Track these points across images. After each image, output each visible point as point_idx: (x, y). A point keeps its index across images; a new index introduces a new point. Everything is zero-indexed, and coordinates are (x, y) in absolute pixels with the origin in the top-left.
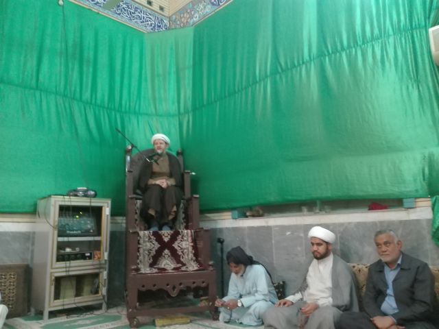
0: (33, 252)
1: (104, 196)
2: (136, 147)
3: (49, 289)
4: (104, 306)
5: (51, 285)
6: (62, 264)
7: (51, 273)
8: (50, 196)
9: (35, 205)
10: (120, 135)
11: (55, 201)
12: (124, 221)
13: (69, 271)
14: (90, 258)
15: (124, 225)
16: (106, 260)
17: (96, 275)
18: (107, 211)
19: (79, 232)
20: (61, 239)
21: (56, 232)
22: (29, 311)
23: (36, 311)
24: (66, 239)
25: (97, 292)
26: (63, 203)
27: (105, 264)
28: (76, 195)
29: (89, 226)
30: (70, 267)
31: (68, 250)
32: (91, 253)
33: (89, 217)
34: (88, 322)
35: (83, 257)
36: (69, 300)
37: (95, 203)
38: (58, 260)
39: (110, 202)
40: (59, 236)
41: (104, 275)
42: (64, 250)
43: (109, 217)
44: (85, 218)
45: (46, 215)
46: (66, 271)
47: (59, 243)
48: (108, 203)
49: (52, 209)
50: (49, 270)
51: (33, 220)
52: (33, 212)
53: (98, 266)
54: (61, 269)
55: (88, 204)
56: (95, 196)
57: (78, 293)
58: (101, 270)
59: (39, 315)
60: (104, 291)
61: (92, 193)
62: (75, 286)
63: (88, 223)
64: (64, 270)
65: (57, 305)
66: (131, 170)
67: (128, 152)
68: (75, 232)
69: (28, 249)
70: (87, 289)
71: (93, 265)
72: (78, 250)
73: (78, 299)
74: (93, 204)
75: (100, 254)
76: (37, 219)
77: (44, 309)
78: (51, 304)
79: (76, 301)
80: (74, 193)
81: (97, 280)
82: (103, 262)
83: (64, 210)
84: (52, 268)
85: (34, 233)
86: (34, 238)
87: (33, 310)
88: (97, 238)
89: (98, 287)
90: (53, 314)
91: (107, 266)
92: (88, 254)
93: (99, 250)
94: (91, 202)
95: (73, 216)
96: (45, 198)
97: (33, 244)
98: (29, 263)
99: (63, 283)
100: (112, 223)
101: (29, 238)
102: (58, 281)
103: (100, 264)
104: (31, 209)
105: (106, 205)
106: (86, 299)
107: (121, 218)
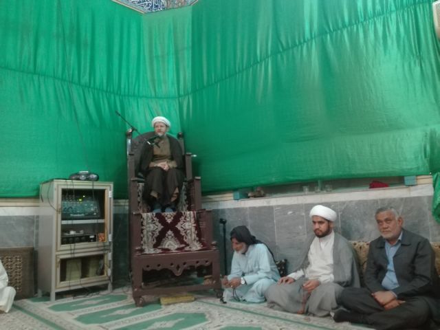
0: (37, 235)
1: (106, 180)
2: (136, 130)
3: (55, 271)
4: (110, 286)
5: (57, 267)
6: (67, 247)
7: (56, 256)
8: (52, 180)
9: (38, 190)
10: (120, 118)
11: (58, 185)
12: (127, 204)
13: (74, 253)
14: (94, 240)
15: (127, 208)
16: (110, 242)
17: (101, 257)
18: (109, 194)
19: (83, 215)
20: (65, 222)
21: (60, 216)
22: (36, 293)
23: (43, 292)
24: (70, 222)
25: (102, 273)
26: (65, 187)
27: (110, 245)
28: (78, 179)
29: (92, 209)
30: (74, 249)
31: (72, 233)
32: (95, 236)
33: (92, 200)
34: (94, 302)
35: (87, 239)
36: (75, 282)
37: (98, 186)
38: (63, 243)
39: (112, 185)
40: (63, 219)
41: (109, 256)
42: (69, 232)
43: (112, 200)
44: (88, 201)
45: (49, 199)
46: (71, 254)
47: (63, 226)
48: (110, 186)
49: (55, 193)
50: (54, 253)
51: (36, 204)
52: (36, 196)
53: (102, 248)
54: (65, 251)
55: (91, 187)
56: (97, 179)
57: (84, 274)
58: (106, 252)
59: (47, 296)
60: (109, 272)
61: (95, 176)
62: (80, 267)
63: (92, 207)
64: (69, 252)
65: (63, 286)
66: (133, 153)
67: (128, 135)
68: (78, 215)
69: (33, 232)
70: (92, 270)
71: (98, 247)
72: (82, 232)
73: (84, 280)
74: (95, 188)
75: (104, 236)
76: (41, 203)
77: (51, 291)
78: (57, 286)
79: (82, 282)
80: (76, 177)
81: (101, 262)
82: (108, 244)
83: (67, 193)
84: (57, 251)
85: (38, 217)
86: (38, 221)
87: (40, 292)
88: (101, 221)
89: (103, 268)
90: (60, 295)
91: (111, 248)
92: (92, 237)
93: (103, 232)
94: (93, 186)
95: (76, 199)
96: (47, 182)
97: (37, 227)
98: (34, 246)
99: (69, 265)
100: (115, 206)
101: (33, 222)
102: (64, 263)
103: (104, 246)
104: (34, 194)
105: (108, 188)
106: (92, 280)
107: (124, 201)
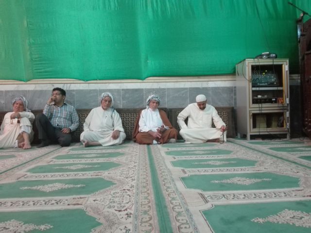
0: (235, 99)
3: (249, 122)
4: (288, 136)
5: (250, 118)
6: (256, 105)
7: (250, 111)
11: (249, 63)
13: (261, 110)
14: (276, 102)
16: (288, 104)
17: (281, 114)
18: (286, 68)
19: (266, 84)
21: (251, 84)
25: (282, 126)
26: (254, 64)
28: (262, 58)
29: (273, 80)
30: (262, 107)
31: (259, 96)
32: (276, 99)
33: (273, 73)
35: (270, 101)
36: (263, 130)
37: (277, 62)
38: (253, 103)
39: (288, 61)
40: (253, 87)
41: (287, 114)
43: (288, 72)
44: (269, 74)
47: (253, 91)
49: (247, 68)
51: (234, 79)
52: (233, 73)
58: (285, 111)
60: (287, 125)
61: (274, 55)
62: (266, 120)
64: (258, 109)
65: (255, 132)
68: (263, 84)
73: (269, 129)
75: (283, 99)
77: (247, 133)
81: (282, 118)
83: (255, 69)
84: (250, 108)
88: (280, 88)
89: (283, 122)
91: (289, 108)
93: (282, 96)
94: (273, 62)
95: (261, 73)
98: (234, 106)
99: (258, 119)
100: (290, 79)
102: (255, 116)
103: (283, 107)
105: (285, 63)
106: (274, 130)
107: (297, 75)
